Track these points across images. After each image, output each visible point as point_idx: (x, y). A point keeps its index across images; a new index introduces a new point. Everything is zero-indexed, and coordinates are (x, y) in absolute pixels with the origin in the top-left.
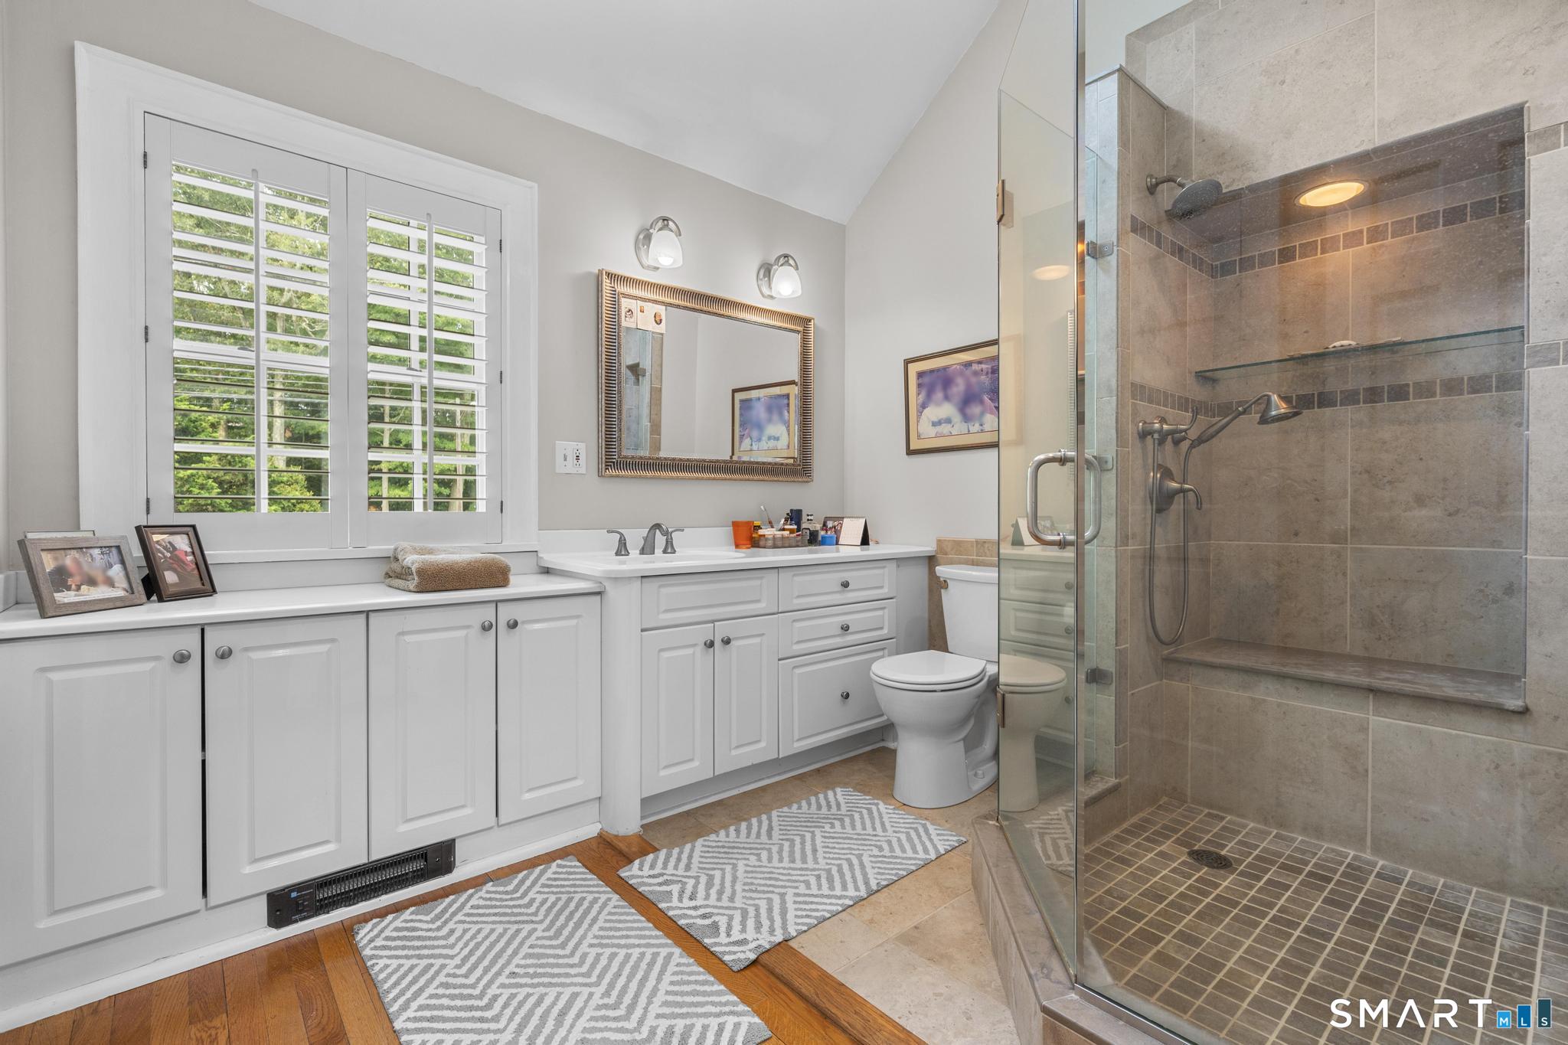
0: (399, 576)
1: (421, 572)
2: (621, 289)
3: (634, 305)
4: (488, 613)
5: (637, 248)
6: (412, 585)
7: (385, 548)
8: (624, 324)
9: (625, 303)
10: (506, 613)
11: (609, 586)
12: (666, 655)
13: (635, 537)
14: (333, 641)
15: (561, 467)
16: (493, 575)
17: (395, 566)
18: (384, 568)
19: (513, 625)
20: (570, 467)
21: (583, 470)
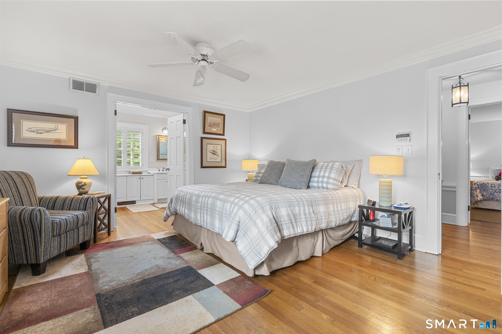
0: (130, 173)
1: (132, 172)
2: (159, 137)
3: (162, 139)
4: (140, 177)
5: (162, 130)
6: (131, 173)
7: (129, 170)
8: (160, 141)
9: (160, 139)
10: (142, 177)
11: (154, 174)
12: (161, 183)
13: (161, 169)
14: (123, 179)
15: (151, 160)
16: (141, 173)
17: (130, 172)
18: (129, 172)
19: (142, 178)
20: (152, 160)
21: (154, 160)
